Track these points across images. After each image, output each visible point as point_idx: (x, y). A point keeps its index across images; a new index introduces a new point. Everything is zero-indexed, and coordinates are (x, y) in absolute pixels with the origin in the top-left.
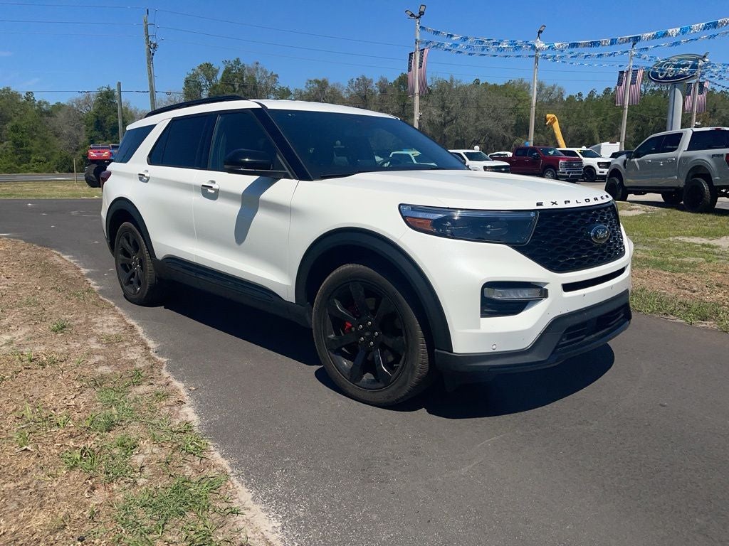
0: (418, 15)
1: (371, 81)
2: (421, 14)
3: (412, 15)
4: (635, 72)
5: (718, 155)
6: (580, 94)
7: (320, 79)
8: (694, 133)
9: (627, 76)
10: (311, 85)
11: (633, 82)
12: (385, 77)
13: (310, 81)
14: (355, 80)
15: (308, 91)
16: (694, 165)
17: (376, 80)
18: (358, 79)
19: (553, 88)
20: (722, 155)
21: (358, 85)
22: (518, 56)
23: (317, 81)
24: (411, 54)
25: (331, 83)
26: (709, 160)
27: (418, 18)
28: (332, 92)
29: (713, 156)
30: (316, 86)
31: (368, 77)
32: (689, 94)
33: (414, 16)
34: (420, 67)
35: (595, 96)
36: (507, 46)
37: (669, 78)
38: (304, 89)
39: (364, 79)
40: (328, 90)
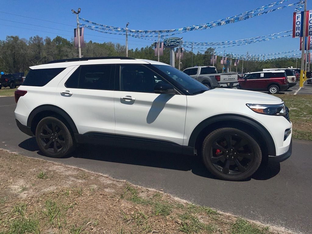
0: (77, 12)
1: (42, 39)
2: (79, 12)
3: (75, 12)
4: (161, 43)
5: (212, 76)
6: (132, 50)
7: (14, 36)
8: (202, 68)
9: (158, 45)
10: (9, 39)
11: (160, 47)
12: (49, 37)
13: (9, 37)
14: (33, 37)
15: (8, 42)
16: (203, 80)
17: (44, 38)
18: (34, 37)
19: (124, 47)
20: (214, 76)
21: (35, 40)
22: (119, 34)
23: (12, 37)
24: (75, 30)
25: (20, 38)
26: (209, 78)
27: (78, 13)
28: (21, 43)
29: (210, 76)
30: (12, 39)
31: (40, 36)
32: (177, 52)
33: (76, 12)
34: (81, 35)
35: (138, 51)
36: (120, 30)
37: (169, 46)
38: (5, 41)
39: (38, 37)
40: (19, 42)
